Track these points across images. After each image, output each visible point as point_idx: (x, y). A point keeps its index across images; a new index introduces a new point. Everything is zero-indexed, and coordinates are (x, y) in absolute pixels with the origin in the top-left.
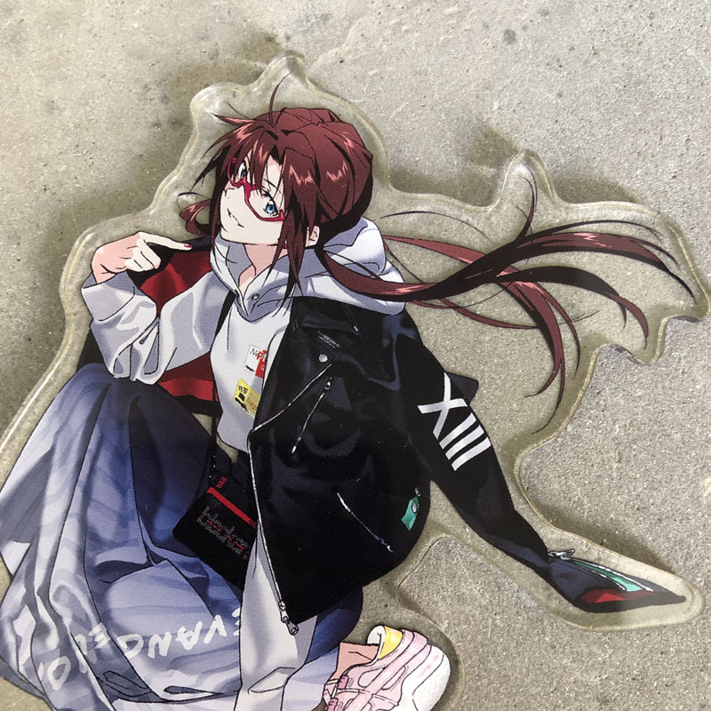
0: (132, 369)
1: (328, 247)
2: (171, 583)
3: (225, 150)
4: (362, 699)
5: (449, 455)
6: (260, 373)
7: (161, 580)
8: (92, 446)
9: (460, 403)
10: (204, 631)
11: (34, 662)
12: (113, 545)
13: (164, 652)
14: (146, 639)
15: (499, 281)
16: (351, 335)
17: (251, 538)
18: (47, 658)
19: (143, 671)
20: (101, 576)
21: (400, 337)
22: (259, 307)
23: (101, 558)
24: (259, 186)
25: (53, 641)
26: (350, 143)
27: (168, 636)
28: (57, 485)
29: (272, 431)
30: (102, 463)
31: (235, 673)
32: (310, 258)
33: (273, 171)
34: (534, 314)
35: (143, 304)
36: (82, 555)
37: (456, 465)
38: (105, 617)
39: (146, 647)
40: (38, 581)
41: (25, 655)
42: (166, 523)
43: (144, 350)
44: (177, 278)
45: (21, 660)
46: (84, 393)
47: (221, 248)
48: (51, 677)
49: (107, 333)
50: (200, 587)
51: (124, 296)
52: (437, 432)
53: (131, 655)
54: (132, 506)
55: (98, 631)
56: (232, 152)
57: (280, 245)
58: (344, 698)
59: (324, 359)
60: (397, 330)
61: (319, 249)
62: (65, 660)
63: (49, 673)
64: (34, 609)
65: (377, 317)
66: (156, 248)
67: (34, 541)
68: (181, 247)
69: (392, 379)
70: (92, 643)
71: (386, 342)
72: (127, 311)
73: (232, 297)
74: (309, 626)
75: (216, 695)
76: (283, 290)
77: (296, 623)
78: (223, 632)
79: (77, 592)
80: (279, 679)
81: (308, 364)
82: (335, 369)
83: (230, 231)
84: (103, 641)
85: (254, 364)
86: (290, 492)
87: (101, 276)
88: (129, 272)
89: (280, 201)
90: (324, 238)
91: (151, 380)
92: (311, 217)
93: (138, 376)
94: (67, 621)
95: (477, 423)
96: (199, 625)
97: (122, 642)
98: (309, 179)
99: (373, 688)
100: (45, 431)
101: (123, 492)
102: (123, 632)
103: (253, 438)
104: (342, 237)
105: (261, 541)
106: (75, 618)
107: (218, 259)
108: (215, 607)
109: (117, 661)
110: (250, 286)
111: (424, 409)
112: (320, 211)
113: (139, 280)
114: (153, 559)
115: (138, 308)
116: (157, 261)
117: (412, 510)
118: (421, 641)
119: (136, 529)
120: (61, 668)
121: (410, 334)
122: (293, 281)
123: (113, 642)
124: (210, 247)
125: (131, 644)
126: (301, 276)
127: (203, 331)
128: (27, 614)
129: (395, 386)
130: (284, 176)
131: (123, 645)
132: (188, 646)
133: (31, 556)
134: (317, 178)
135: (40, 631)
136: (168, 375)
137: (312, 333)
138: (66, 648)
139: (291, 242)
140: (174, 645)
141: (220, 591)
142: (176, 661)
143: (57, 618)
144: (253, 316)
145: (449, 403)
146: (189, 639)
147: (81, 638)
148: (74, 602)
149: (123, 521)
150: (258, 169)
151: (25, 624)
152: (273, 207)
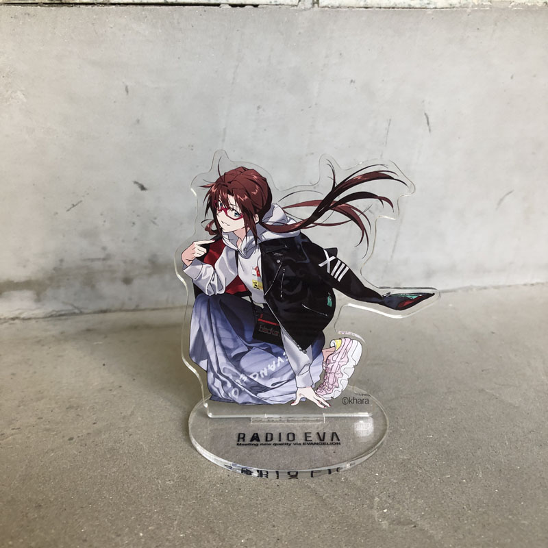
0: (214, 291)
1: (263, 220)
2: (259, 353)
3: (210, 198)
4: (336, 364)
5: (336, 277)
6: (258, 275)
7: (255, 354)
8: (213, 321)
9: (333, 258)
10: (276, 363)
11: (226, 393)
12: (235, 349)
13: (266, 374)
14: (259, 373)
15: (331, 208)
16: (285, 249)
17: (279, 329)
18: (230, 390)
19: (262, 383)
20: (235, 360)
21: (303, 243)
22: (248, 253)
23: (233, 355)
24: (229, 208)
25: (229, 385)
26: (255, 177)
27: (265, 369)
28: (207, 338)
29: (271, 293)
30: (219, 325)
31: (291, 372)
32: (259, 227)
33: (232, 200)
34: (348, 215)
35: (207, 267)
36: (226, 356)
37: (339, 280)
38: (242, 372)
39: (260, 375)
40: (216, 369)
41: (222, 392)
42: (249, 335)
43: (215, 283)
44: (215, 253)
45: (222, 394)
46: (202, 305)
47: (225, 236)
48: (234, 395)
49: (199, 282)
50: (269, 350)
51: (199, 267)
52: (328, 271)
53: (256, 379)
54: (235, 335)
55: (242, 376)
56: (213, 199)
57: (246, 227)
58: (330, 366)
59: (279, 261)
60: (301, 241)
61: (261, 222)
62: (236, 389)
63: (232, 394)
64: (218, 378)
65: (292, 239)
66: (203, 246)
67: (208, 357)
68: (211, 241)
69: (306, 259)
70: (242, 381)
71: (298, 247)
72: (203, 272)
73: (237, 252)
74: (309, 349)
75: (288, 381)
76: (254, 243)
77: (305, 349)
78: (283, 361)
79: (230, 368)
80: (306, 368)
81: (274, 265)
82: (284, 263)
83: (226, 229)
84: (245, 379)
85: (255, 273)
86: (286, 310)
87: (188, 264)
88: (197, 258)
89: (239, 210)
90: (261, 218)
91: (223, 292)
92: (253, 212)
93: (217, 292)
94: (231, 377)
95: (342, 263)
96: (274, 362)
97: (251, 377)
98: (246, 197)
99: (338, 360)
100: (195, 323)
101: (230, 332)
102: (250, 374)
103: (265, 297)
104: (267, 215)
105: (283, 329)
106: (233, 376)
107: (226, 241)
108: (276, 355)
109: (253, 383)
110: (242, 246)
111: (321, 265)
112: (255, 208)
113: (202, 259)
114: (250, 348)
115: (206, 270)
116: (205, 250)
117: (329, 300)
118: (348, 340)
119: (240, 341)
120: (236, 392)
121: (306, 240)
122: (256, 238)
123: (248, 378)
124: (222, 237)
125: (255, 376)
126: (258, 235)
127: (232, 268)
128: (217, 380)
129: (308, 261)
130: (236, 200)
131: (252, 378)
132: (273, 370)
133: (209, 363)
134: (249, 196)
135: (224, 384)
136: (227, 288)
137: (271, 254)
138: (234, 385)
139: (249, 224)
140: (268, 371)
141: (276, 349)
142: (271, 375)
143: (227, 378)
144: (247, 256)
145: (329, 260)
146: (272, 368)
147: (237, 381)
148: (230, 371)
149: (235, 340)
150: (226, 201)
151: (218, 383)
152: (237, 214)
